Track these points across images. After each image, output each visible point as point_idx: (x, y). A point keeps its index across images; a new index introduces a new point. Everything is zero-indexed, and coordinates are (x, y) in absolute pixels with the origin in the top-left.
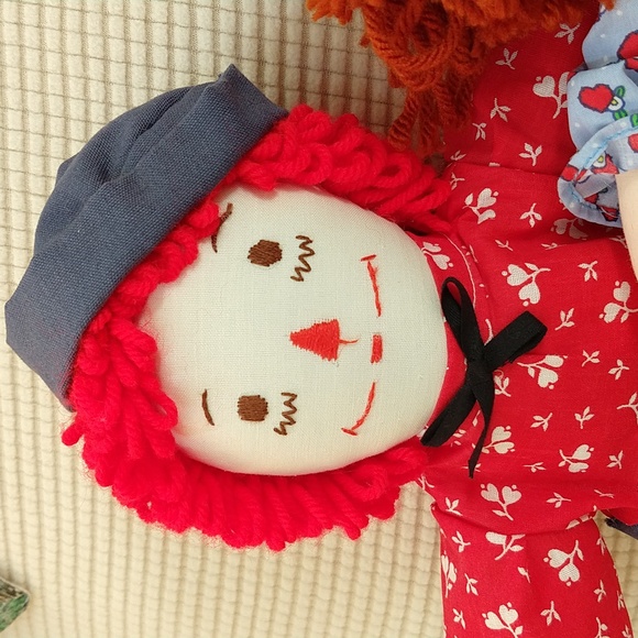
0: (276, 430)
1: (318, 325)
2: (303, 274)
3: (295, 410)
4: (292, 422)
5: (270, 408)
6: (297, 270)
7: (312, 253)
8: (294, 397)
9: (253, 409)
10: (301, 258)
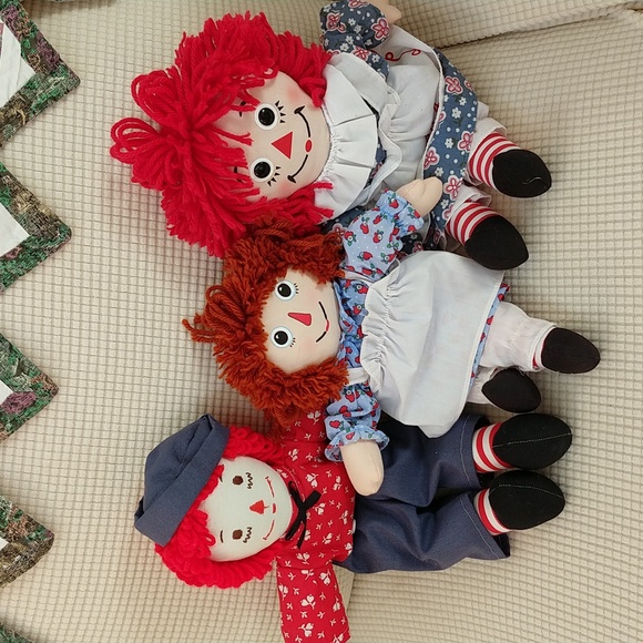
0: (244, 541)
1: (257, 503)
3: (250, 533)
4: (249, 538)
5: (243, 533)
6: (248, 485)
7: (252, 478)
8: (250, 528)
10: (249, 480)
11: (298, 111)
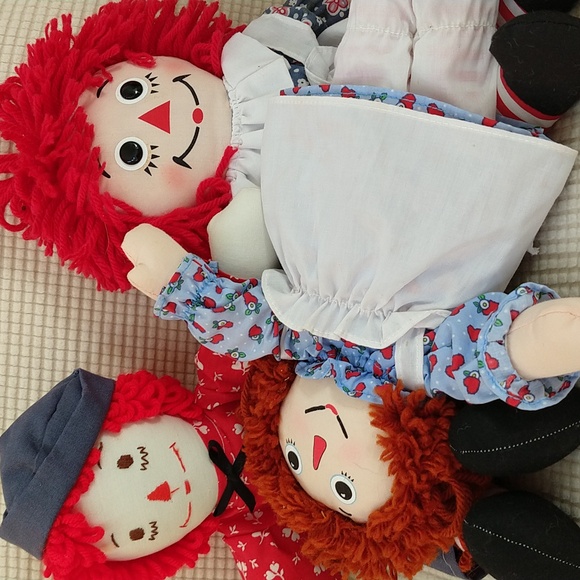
0: (150, 539)
1: (159, 487)
2: (146, 466)
3: (157, 528)
4: (157, 533)
5: (145, 531)
6: (143, 465)
7: (147, 454)
8: (155, 523)
9: (137, 534)
10: (143, 458)
11: (180, 79)
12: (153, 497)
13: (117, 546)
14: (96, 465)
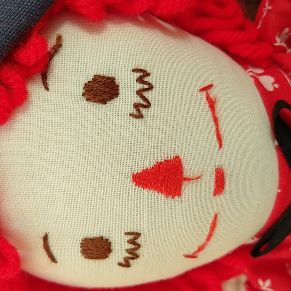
0: (120, 264)
1: (161, 163)
2: (143, 111)
3: (139, 246)
4: (136, 257)
5: (114, 246)
6: (137, 106)
7: (150, 87)
8: (138, 235)
10: (140, 93)
12: (144, 179)
13: (53, 259)
14: (38, 78)
